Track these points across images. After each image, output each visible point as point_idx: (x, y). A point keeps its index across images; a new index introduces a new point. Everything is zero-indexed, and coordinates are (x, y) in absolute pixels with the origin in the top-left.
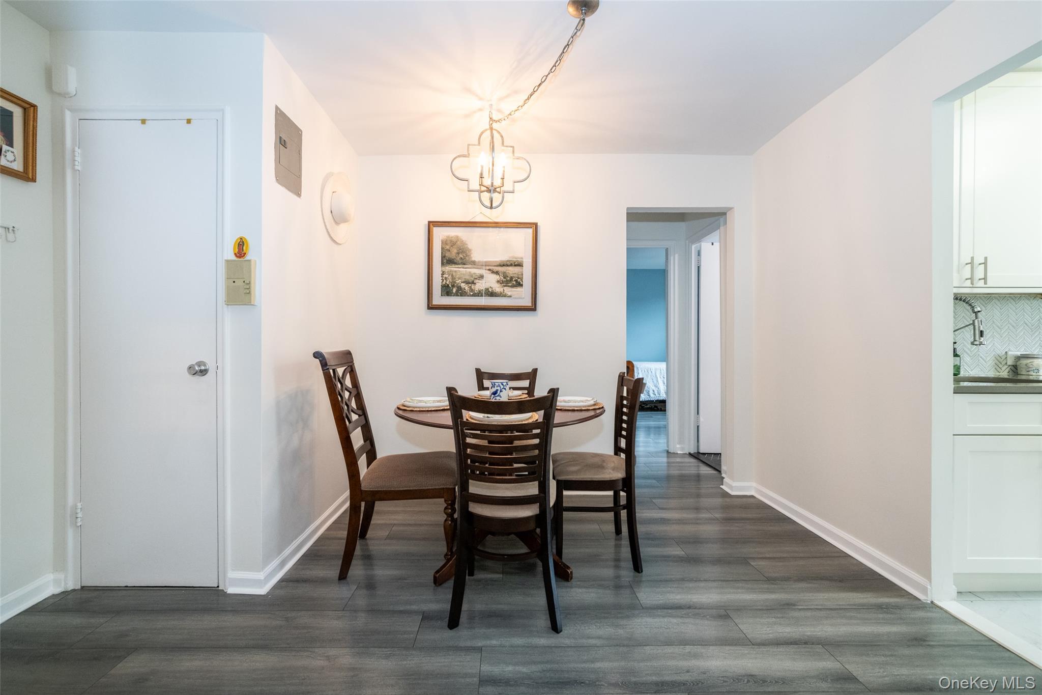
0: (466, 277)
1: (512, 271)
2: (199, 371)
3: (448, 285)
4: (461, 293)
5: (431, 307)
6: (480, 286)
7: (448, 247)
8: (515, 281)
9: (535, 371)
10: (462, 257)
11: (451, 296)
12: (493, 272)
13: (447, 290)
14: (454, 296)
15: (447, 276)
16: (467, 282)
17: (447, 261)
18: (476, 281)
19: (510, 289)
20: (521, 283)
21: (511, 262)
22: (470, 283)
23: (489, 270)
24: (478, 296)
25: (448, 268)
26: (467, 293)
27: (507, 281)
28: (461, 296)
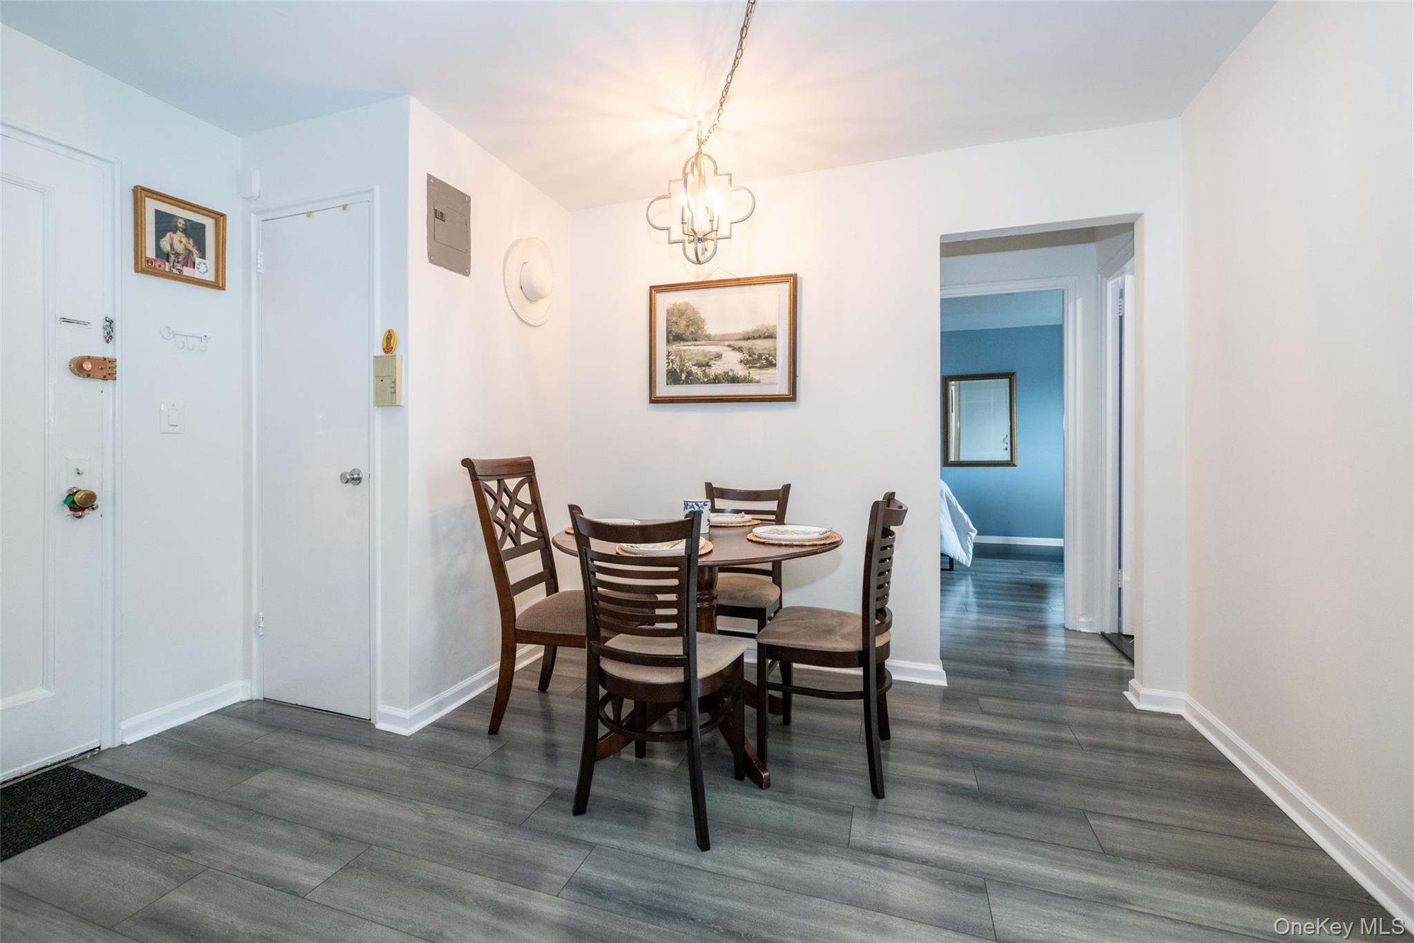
0: (698, 358)
1: (760, 345)
2: (354, 479)
3: (675, 370)
4: (690, 379)
5: (654, 400)
6: (717, 369)
7: (674, 319)
8: (765, 359)
9: (787, 489)
10: (693, 330)
11: (679, 384)
12: (734, 349)
13: (673, 378)
14: (683, 384)
15: (674, 358)
16: (700, 365)
17: (674, 337)
18: (711, 363)
19: (758, 371)
20: (774, 362)
21: (759, 333)
22: (703, 366)
23: (729, 346)
24: (715, 383)
25: (676, 347)
26: (699, 380)
27: (754, 360)
28: (692, 384)
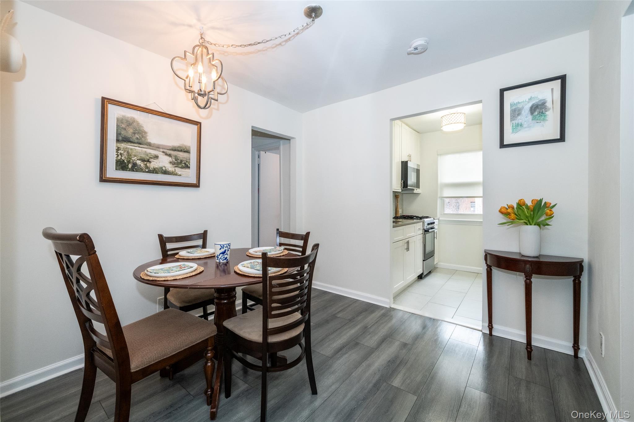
0: (141, 156)
1: (181, 155)
3: (123, 161)
4: (135, 168)
5: (103, 179)
6: (154, 164)
7: (123, 126)
8: (184, 163)
9: (205, 232)
10: (138, 137)
11: (126, 171)
12: (166, 154)
13: (121, 165)
14: (129, 171)
15: (122, 152)
16: (143, 160)
17: (121, 139)
18: (151, 160)
19: (180, 170)
20: (189, 166)
21: (181, 148)
22: (145, 161)
23: (163, 152)
24: (153, 173)
25: (123, 145)
26: (142, 170)
27: (178, 163)
28: (136, 171)
